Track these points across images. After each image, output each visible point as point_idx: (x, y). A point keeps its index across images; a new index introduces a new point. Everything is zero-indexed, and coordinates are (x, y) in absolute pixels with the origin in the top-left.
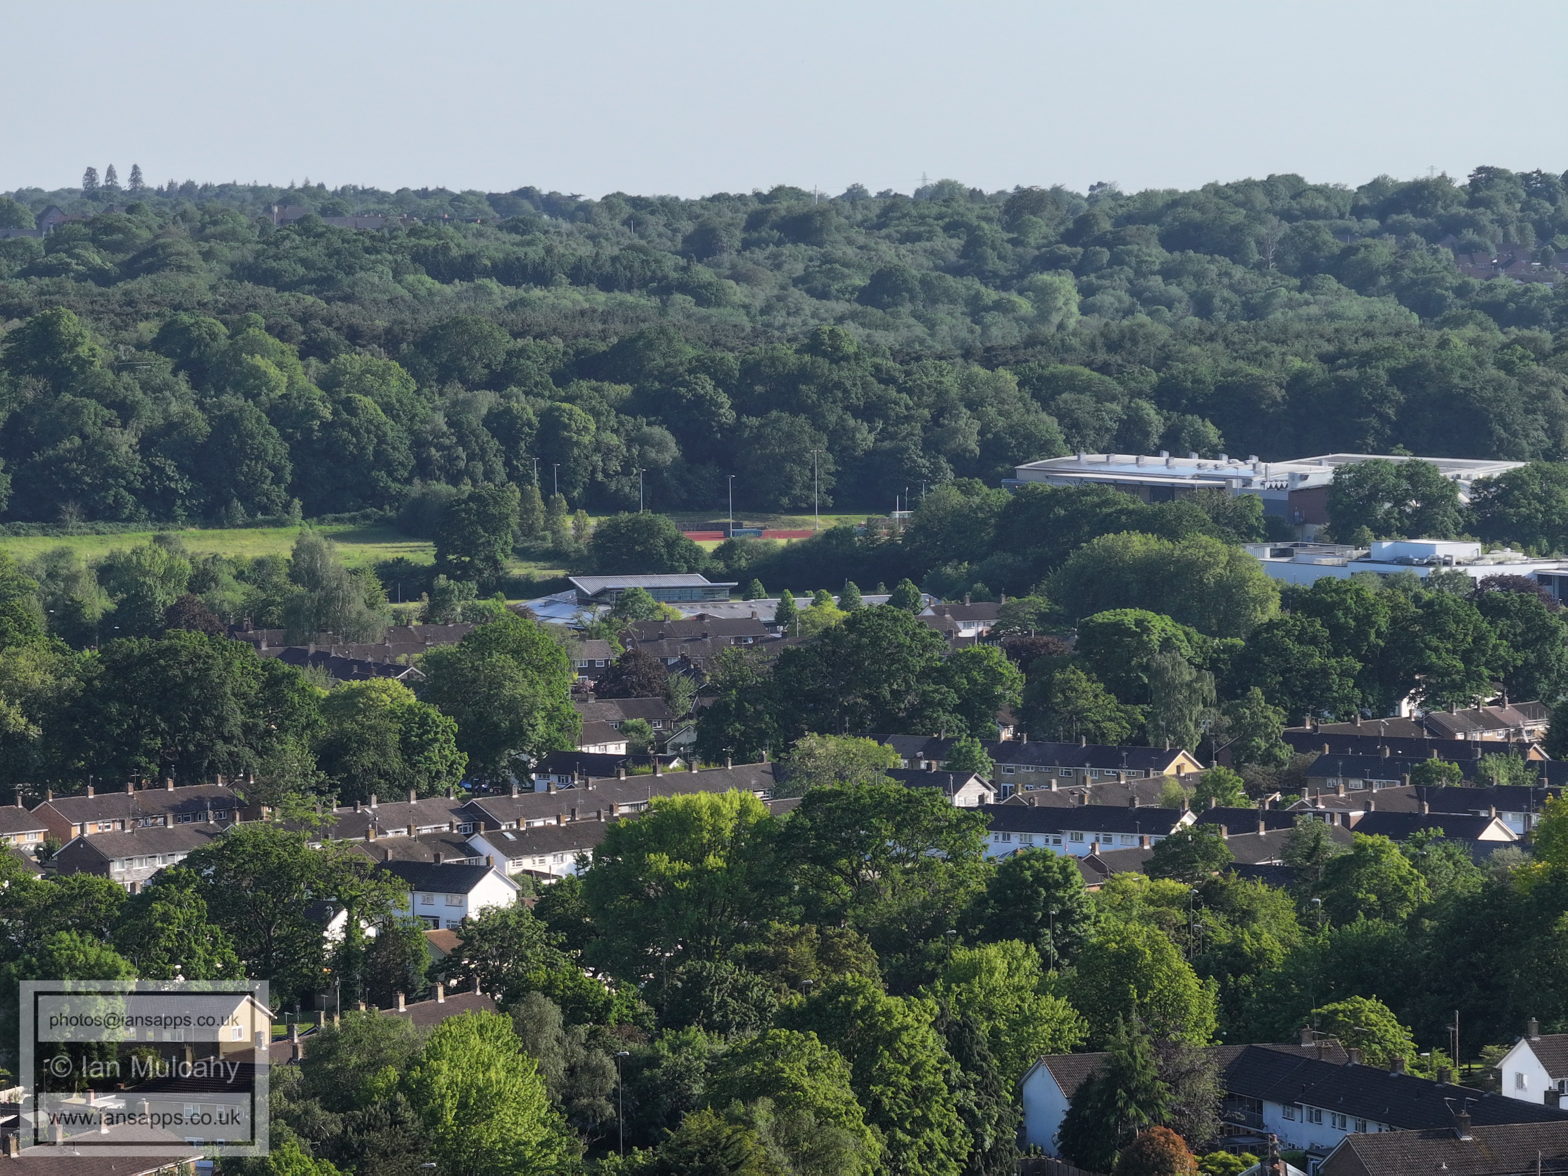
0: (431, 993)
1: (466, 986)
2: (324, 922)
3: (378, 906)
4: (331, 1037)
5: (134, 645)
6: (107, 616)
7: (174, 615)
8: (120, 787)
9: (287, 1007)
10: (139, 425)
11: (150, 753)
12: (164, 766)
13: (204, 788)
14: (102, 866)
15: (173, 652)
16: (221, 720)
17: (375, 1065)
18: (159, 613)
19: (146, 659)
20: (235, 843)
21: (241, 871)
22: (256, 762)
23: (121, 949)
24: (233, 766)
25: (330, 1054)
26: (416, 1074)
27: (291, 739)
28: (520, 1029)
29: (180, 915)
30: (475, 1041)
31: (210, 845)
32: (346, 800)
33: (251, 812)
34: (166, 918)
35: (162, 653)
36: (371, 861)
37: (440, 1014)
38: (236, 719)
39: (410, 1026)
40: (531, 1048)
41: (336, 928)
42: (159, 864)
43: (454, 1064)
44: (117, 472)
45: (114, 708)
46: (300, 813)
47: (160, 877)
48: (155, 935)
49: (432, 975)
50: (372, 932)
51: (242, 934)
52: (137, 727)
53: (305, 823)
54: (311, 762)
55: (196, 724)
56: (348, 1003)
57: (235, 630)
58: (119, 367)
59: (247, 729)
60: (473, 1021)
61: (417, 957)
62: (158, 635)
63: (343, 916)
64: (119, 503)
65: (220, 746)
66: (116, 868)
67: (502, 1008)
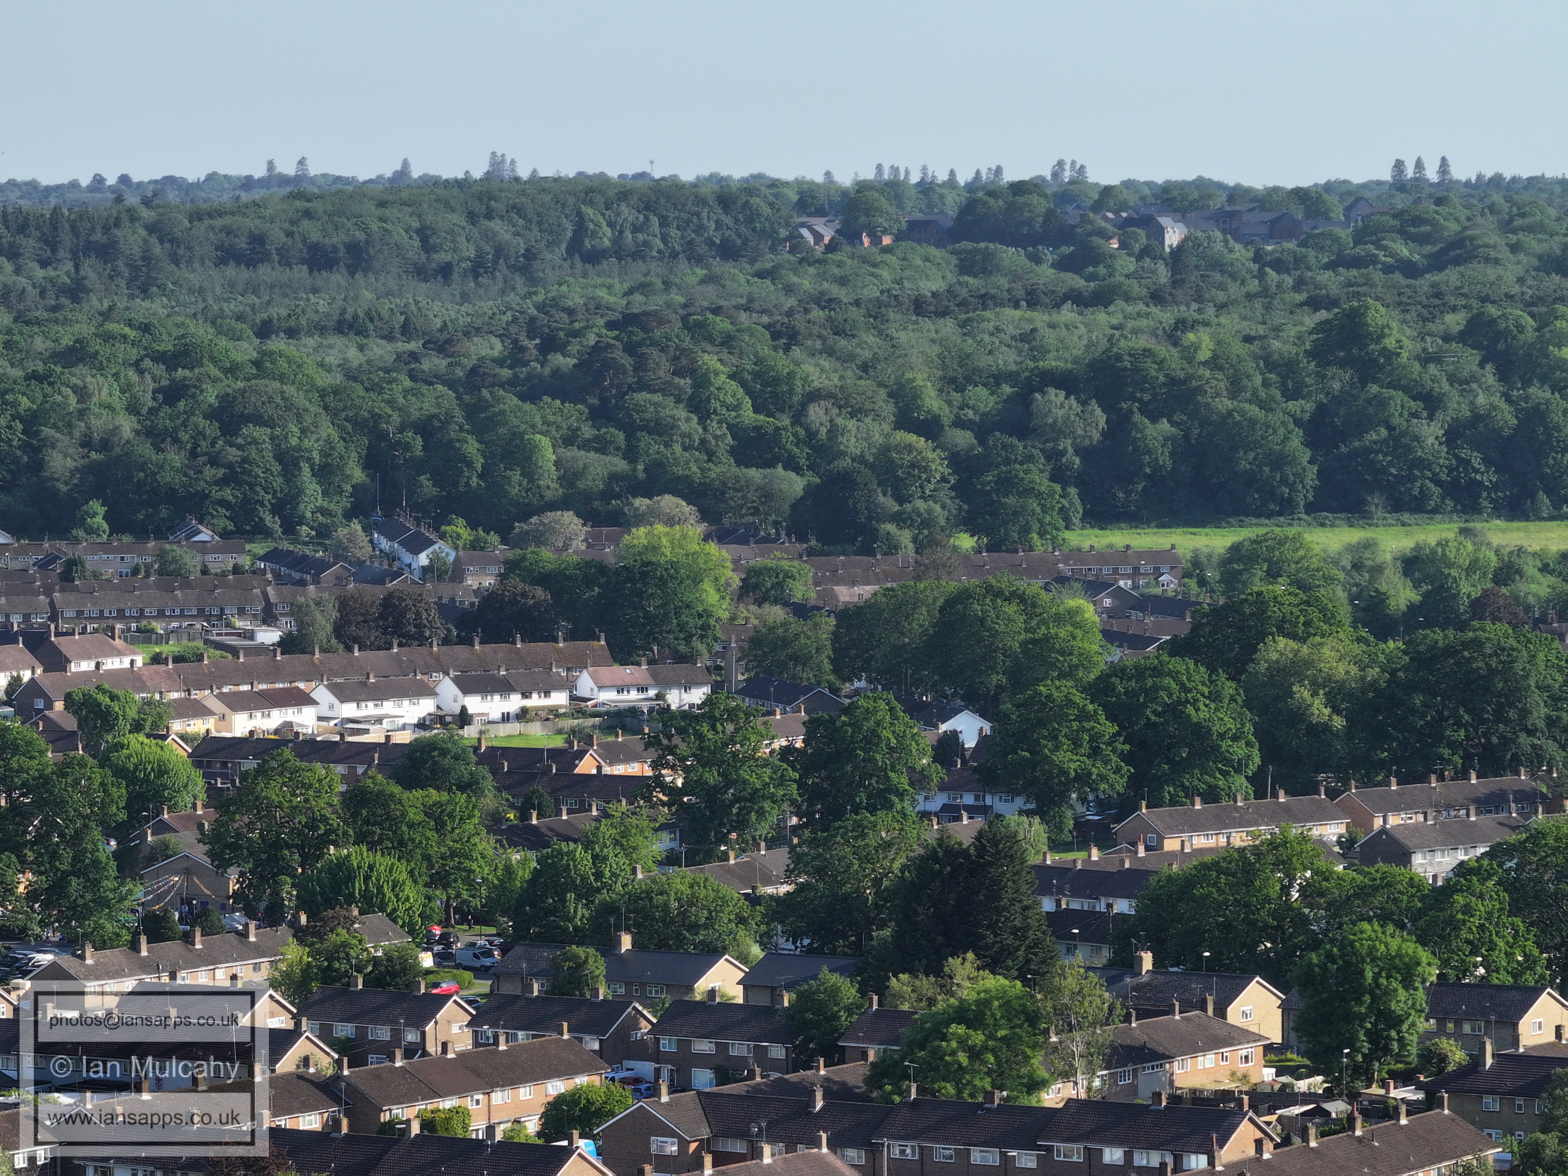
5: (1439, 637)
6: (1412, 608)
7: (1479, 606)
8: (1423, 778)
10: (1446, 416)
11: (1453, 745)
12: (1467, 759)
13: (1505, 782)
14: (1404, 857)
15: (1476, 644)
16: (1524, 713)
18: (1463, 605)
19: (1450, 651)
20: (1537, 836)
21: (1542, 863)
22: (1559, 755)
23: (1422, 941)
24: (1537, 757)
29: (1481, 908)
31: (1513, 838)
33: (1553, 806)
34: (1467, 910)
35: (1466, 645)
38: (1540, 712)
42: (1461, 856)
44: (1422, 464)
45: (1418, 700)
47: (1462, 869)
48: (1456, 927)
51: (1542, 929)
52: (1440, 718)
55: (1500, 716)
57: (1539, 622)
58: (1426, 359)
59: (1551, 722)
62: (1462, 627)
64: (1424, 494)
65: (1523, 739)
66: (1418, 859)
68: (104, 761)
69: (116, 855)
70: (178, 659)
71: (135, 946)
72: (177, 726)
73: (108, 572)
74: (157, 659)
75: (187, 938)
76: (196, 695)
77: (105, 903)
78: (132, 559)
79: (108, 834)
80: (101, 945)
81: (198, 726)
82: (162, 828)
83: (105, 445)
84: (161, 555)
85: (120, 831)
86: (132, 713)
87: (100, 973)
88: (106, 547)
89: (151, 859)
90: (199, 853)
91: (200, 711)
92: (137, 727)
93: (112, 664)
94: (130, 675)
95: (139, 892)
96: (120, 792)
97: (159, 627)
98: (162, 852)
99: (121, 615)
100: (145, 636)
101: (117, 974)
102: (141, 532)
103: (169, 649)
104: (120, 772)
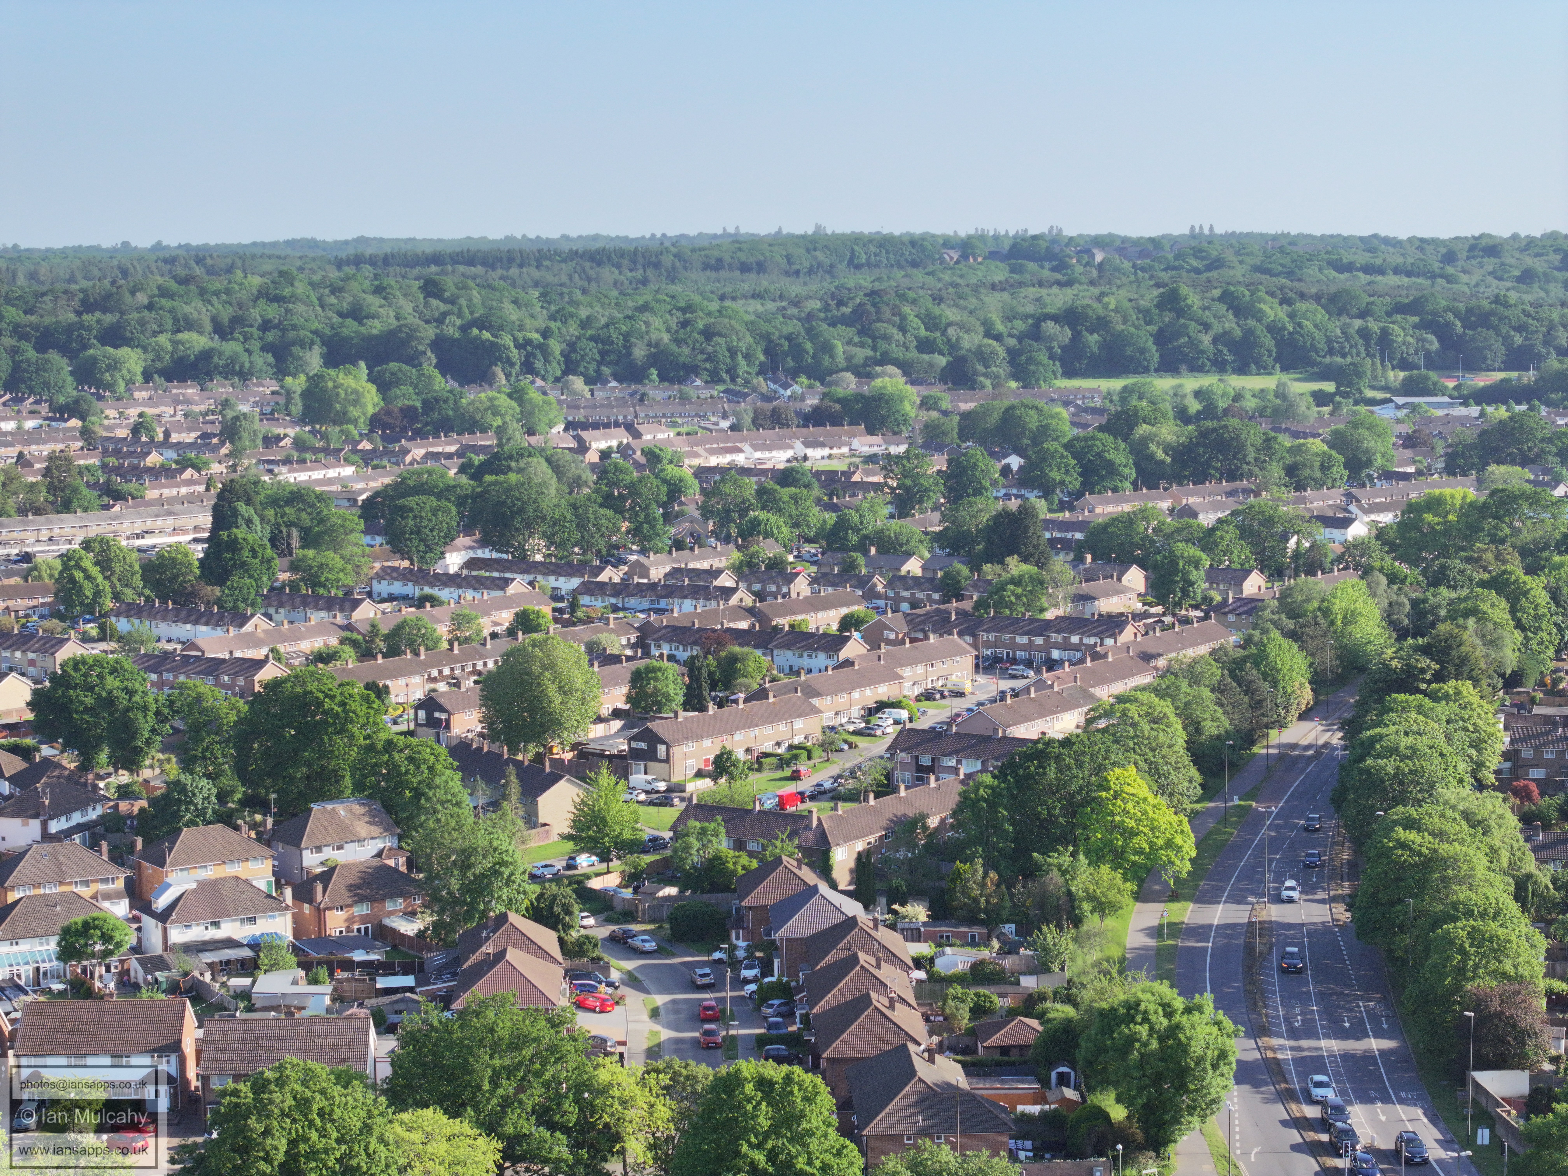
0: (1332, 571)
1: (1346, 568)
2: (1287, 540)
3: (1310, 534)
4: (1290, 589)
5: (1210, 424)
6: (1199, 412)
7: (1226, 411)
8: (1203, 483)
9: (1271, 575)
10: (1212, 333)
11: (1216, 469)
12: (1222, 475)
13: (1237, 484)
14: (1195, 515)
15: (1225, 427)
16: (1245, 456)
17: (1308, 600)
18: (1220, 411)
19: (1214, 430)
20: (1251, 507)
21: (1253, 518)
22: (1260, 473)
23: (1203, 550)
24: (1250, 474)
25: (1290, 595)
26: (1325, 604)
27: (1274, 464)
28: (1369, 586)
29: (1228, 537)
30: (1350, 591)
31: (1240, 507)
32: (1297, 489)
33: (1257, 494)
34: (1222, 538)
35: (1221, 427)
36: (1308, 515)
37: (1336, 580)
38: (1251, 455)
39: (1323, 584)
40: (1374, 595)
41: (1292, 543)
42: (1219, 515)
43: (1342, 600)
44: (1202, 352)
45: (1201, 450)
46: (1277, 495)
47: (1220, 521)
48: (1217, 544)
49: (1332, 563)
50: (1307, 545)
51: (1253, 546)
52: (1210, 458)
53: (1280, 499)
54: (1282, 473)
55: (1235, 457)
56: (1297, 574)
57: (1251, 418)
58: (1204, 308)
59: (1256, 460)
60: (1350, 582)
61: (1326, 556)
62: (1220, 420)
63: (1295, 538)
64: (1203, 365)
65: (1245, 466)
66: (1201, 516)
67: (1362, 577)
68: (657, 476)
69: (663, 515)
70: (688, 434)
71: (670, 553)
72: (687, 462)
73: (658, 398)
74: (679, 434)
75: (692, 549)
76: (695, 448)
77: (658, 535)
78: (668, 393)
79: (659, 506)
80: (657, 552)
81: (696, 462)
82: (681, 504)
83: (657, 345)
84: (680, 391)
85: (664, 505)
86: (669, 456)
87: (657, 564)
88: (658, 387)
89: (677, 517)
90: (697, 514)
91: (697, 455)
92: (671, 462)
93: (660, 436)
94: (668, 440)
95: (673, 531)
96: (664, 489)
97: (679, 421)
98: (681, 514)
99: (664, 416)
100: (674, 424)
101: (663, 564)
102: (672, 381)
103: (684, 430)
104: (664, 481)
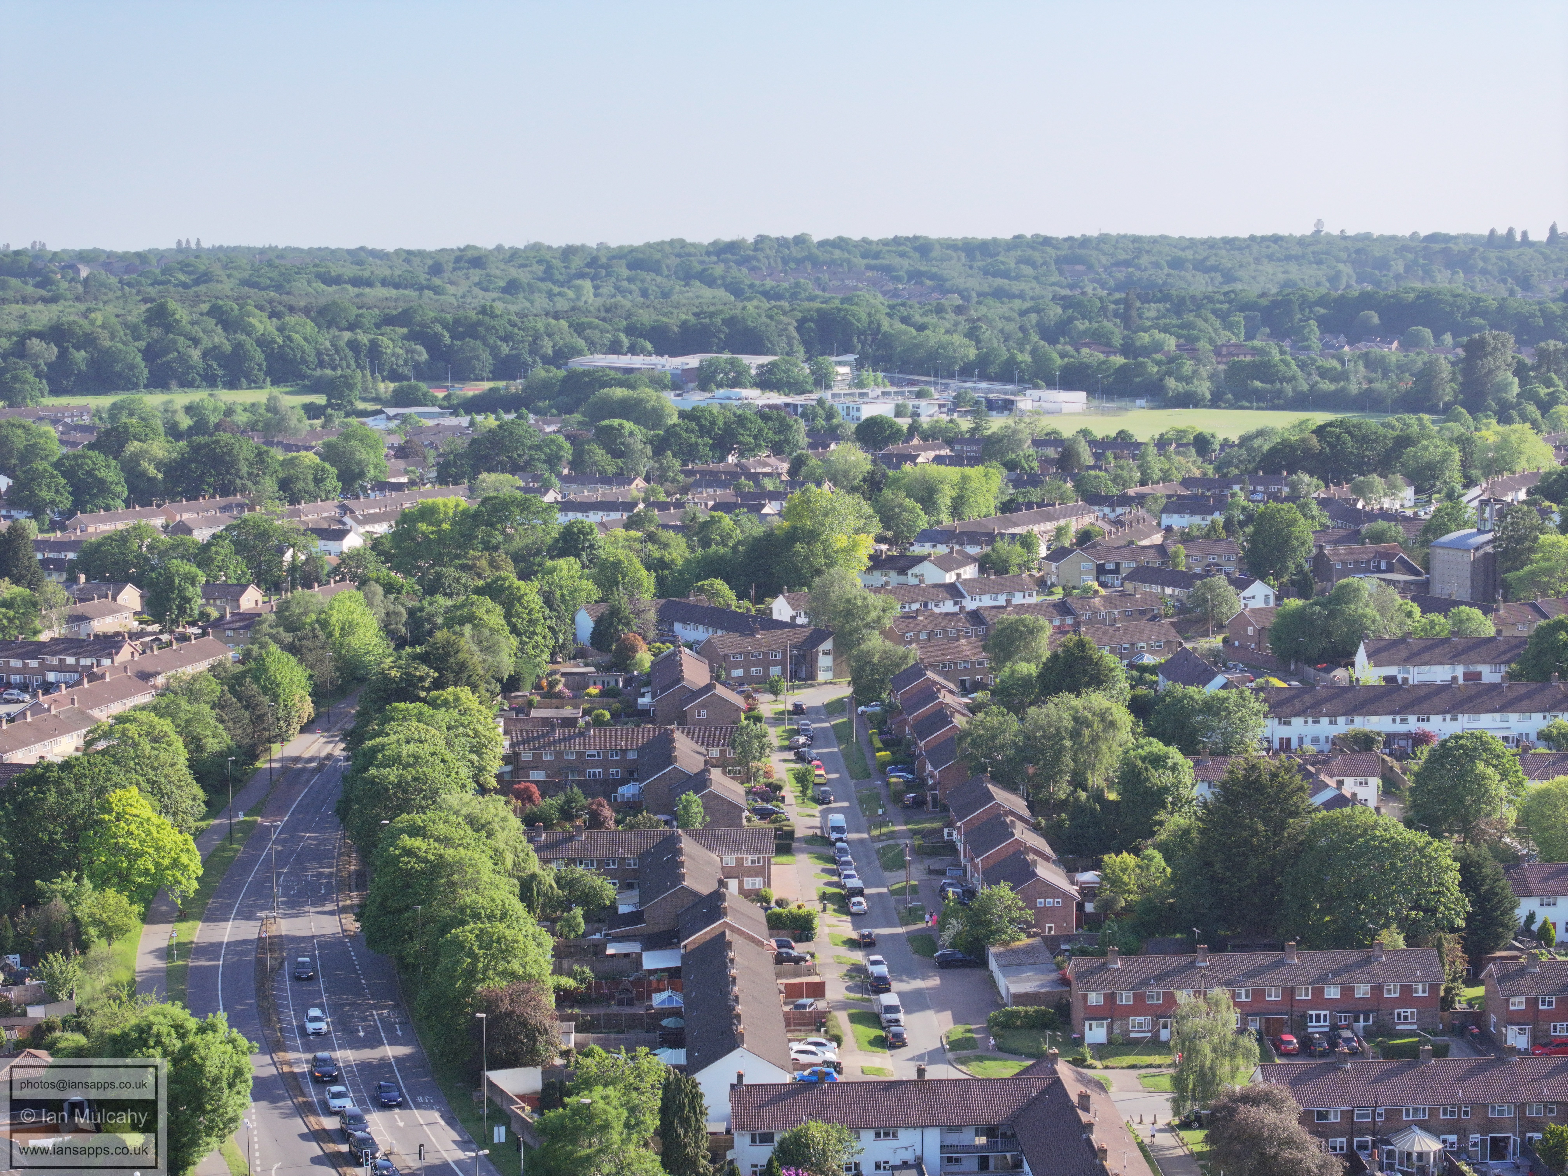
0: (328, 583)
1: (343, 579)
2: (283, 554)
3: (306, 547)
4: (287, 602)
5: (201, 439)
6: (190, 428)
7: (218, 426)
8: (196, 498)
9: (268, 589)
10: (202, 347)
11: (209, 485)
12: (215, 490)
13: (231, 499)
14: (189, 531)
15: (217, 442)
16: (238, 470)
17: (306, 613)
18: (211, 426)
19: (206, 445)
20: (245, 522)
21: (248, 532)
22: (253, 488)
23: (199, 566)
24: (244, 489)
25: (287, 609)
26: (323, 616)
27: (267, 478)
28: (367, 598)
29: (223, 552)
30: (348, 603)
31: (235, 522)
32: (291, 503)
33: (251, 508)
34: (217, 553)
35: (213, 442)
36: (302, 528)
37: (333, 592)
38: (244, 469)
39: (320, 597)
40: (371, 605)
41: (288, 556)
42: (214, 530)
43: (339, 612)
44: (192, 367)
45: (193, 466)
46: (272, 509)
47: (214, 536)
48: (212, 560)
49: (328, 575)
50: (303, 558)
51: (249, 560)
52: (203, 473)
53: (274, 512)
54: (276, 487)
55: (228, 472)
56: (294, 587)
57: (243, 432)
58: (193, 323)
59: (249, 474)
60: (346, 594)
61: (322, 567)
62: (211, 435)
63: (291, 551)
64: (193, 380)
65: (238, 481)
66: (195, 533)
67: (358, 588)
